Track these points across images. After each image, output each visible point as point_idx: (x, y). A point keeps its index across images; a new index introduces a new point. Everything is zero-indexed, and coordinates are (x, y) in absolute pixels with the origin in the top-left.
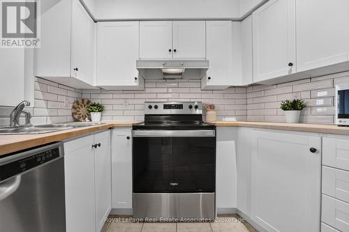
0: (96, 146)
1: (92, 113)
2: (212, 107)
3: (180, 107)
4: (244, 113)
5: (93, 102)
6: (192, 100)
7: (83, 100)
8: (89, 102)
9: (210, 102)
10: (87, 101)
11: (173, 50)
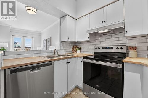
10: (76, 46)
11: (103, 22)
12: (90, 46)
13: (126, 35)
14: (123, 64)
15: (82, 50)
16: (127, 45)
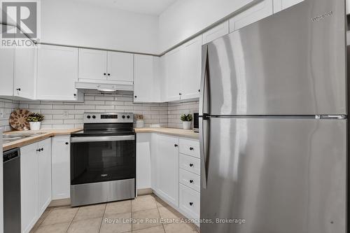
0: (39, 150)
1: (31, 123)
2: (141, 117)
3: (115, 117)
4: (166, 121)
5: (32, 112)
6: (126, 112)
7: (21, 111)
8: (27, 112)
9: (140, 113)
11: (107, 74)
12: (70, 112)
13: (136, 100)
15: (46, 122)
16: (134, 112)
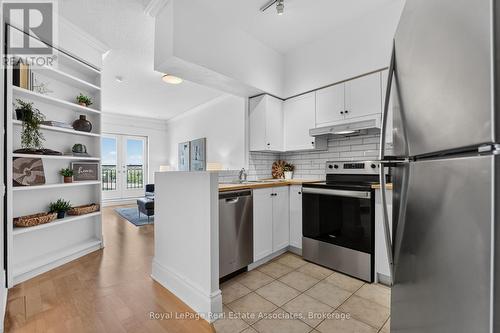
1: (285, 172)
3: (361, 166)
5: (286, 163)
10: (282, 163)
11: (344, 112)
14: (373, 192)
15: (296, 172)
